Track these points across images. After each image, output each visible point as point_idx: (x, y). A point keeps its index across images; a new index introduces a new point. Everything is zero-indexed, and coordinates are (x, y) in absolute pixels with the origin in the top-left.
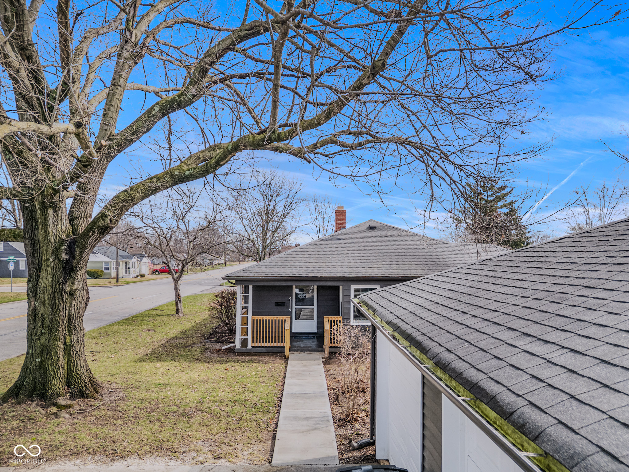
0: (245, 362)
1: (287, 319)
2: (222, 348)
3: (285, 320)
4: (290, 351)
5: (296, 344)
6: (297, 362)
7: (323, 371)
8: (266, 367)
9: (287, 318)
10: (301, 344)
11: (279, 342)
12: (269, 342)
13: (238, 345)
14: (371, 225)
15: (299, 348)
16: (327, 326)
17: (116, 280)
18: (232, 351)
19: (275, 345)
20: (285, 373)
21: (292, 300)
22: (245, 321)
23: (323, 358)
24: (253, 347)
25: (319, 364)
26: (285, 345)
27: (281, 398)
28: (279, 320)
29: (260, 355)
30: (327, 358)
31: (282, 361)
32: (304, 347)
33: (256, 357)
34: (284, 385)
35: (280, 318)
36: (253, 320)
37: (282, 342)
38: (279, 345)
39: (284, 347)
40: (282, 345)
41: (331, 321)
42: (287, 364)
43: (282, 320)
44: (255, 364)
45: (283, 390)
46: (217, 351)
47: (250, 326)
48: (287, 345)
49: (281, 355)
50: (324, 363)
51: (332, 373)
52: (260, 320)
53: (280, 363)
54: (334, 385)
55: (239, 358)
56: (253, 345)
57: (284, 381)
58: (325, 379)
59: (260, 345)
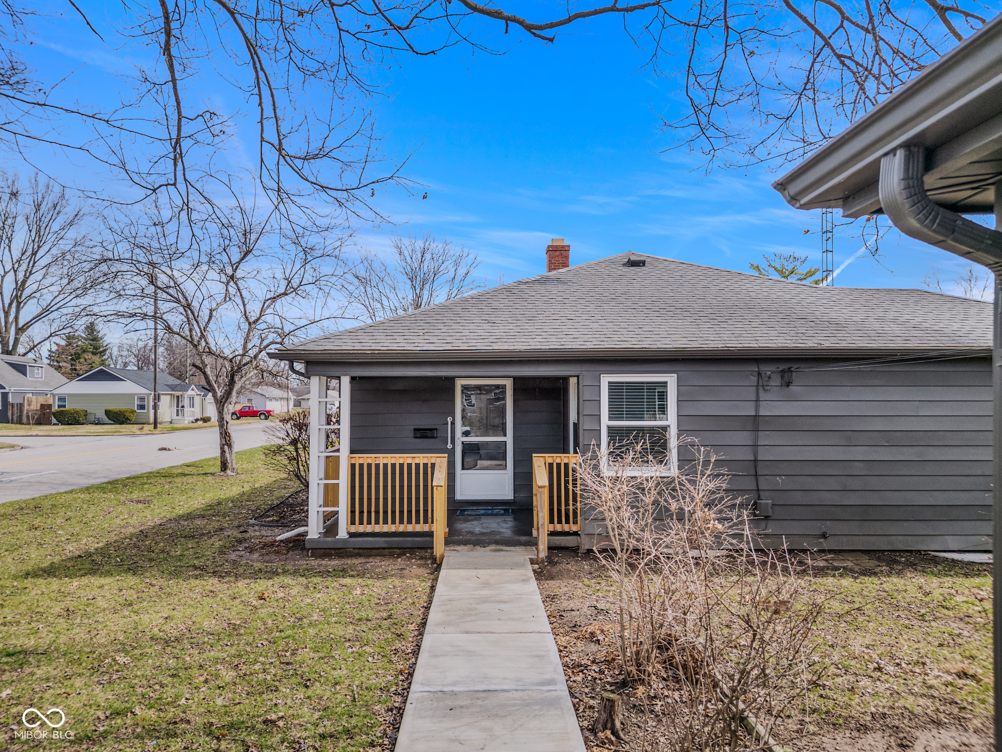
0: (325, 573)
1: (438, 462)
2: (278, 538)
3: (433, 465)
4: (448, 542)
5: (463, 526)
6: (463, 573)
7: (538, 599)
8: (378, 588)
9: (440, 461)
10: (477, 527)
11: (418, 522)
12: (393, 522)
13: (314, 529)
14: (633, 258)
15: (468, 537)
16: (541, 478)
17: (153, 425)
18: (299, 544)
19: (410, 528)
20: (428, 608)
21: (453, 423)
22: (331, 467)
23: (532, 562)
24: (352, 535)
25: (525, 580)
26: (434, 529)
27: (400, 711)
28: (417, 465)
29: (368, 556)
30: (543, 561)
31: (423, 572)
32: (482, 534)
33: (356, 561)
34: (416, 652)
35: (421, 459)
36: (353, 466)
37: (426, 522)
38: (419, 528)
39: (430, 534)
40: (426, 528)
41: (551, 465)
42: (436, 579)
43: (425, 465)
44: (348, 581)
45: (411, 675)
46: (265, 545)
47: (343, 482)
48: (440, 527)
49: (423, 554)
50: (539, 575)
51: (565, 604)
52: (369, 465)
53: (418, 577)
54: (582, 651)
55: (314, 562)
56: (353, 529)
57: (421, 634)
58: (548, 628)
59: (369, 529)
